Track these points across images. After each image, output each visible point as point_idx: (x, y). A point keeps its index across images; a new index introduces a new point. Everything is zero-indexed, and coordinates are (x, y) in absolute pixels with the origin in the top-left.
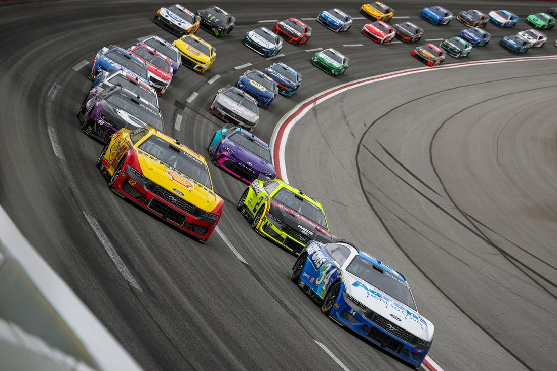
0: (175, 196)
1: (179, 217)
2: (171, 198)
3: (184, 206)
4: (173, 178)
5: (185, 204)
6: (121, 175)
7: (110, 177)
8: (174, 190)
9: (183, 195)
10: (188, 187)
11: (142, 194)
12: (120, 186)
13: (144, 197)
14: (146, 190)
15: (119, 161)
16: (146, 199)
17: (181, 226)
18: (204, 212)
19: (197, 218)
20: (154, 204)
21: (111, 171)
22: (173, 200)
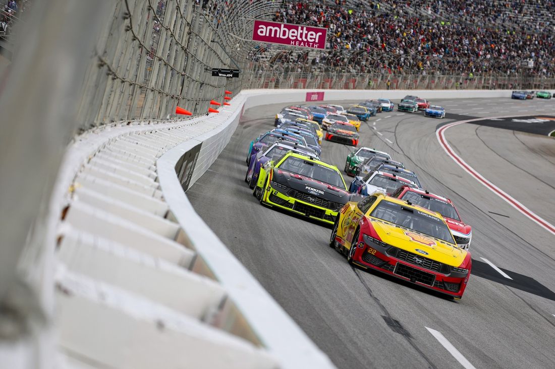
0: (419, 257)
1: (428, 278)
2: (416, 260)
3: (430, 265)
4: (413, 239)
5: (431, 263)
6: (359, 246)
7: (348, 252)
8: (417, 250)
9: (427, 254)
10: (430, 245)
11: (384, 261)
12: (360, 258)
13: (386, 263)
14: (388, 256)
15: (353, 234)
16: (389, 265)
17: (431, 287)
18: (453, 267)
19: (447, 275)
20: (399, 269)
21: (347, 246)
22: (418, 261)
